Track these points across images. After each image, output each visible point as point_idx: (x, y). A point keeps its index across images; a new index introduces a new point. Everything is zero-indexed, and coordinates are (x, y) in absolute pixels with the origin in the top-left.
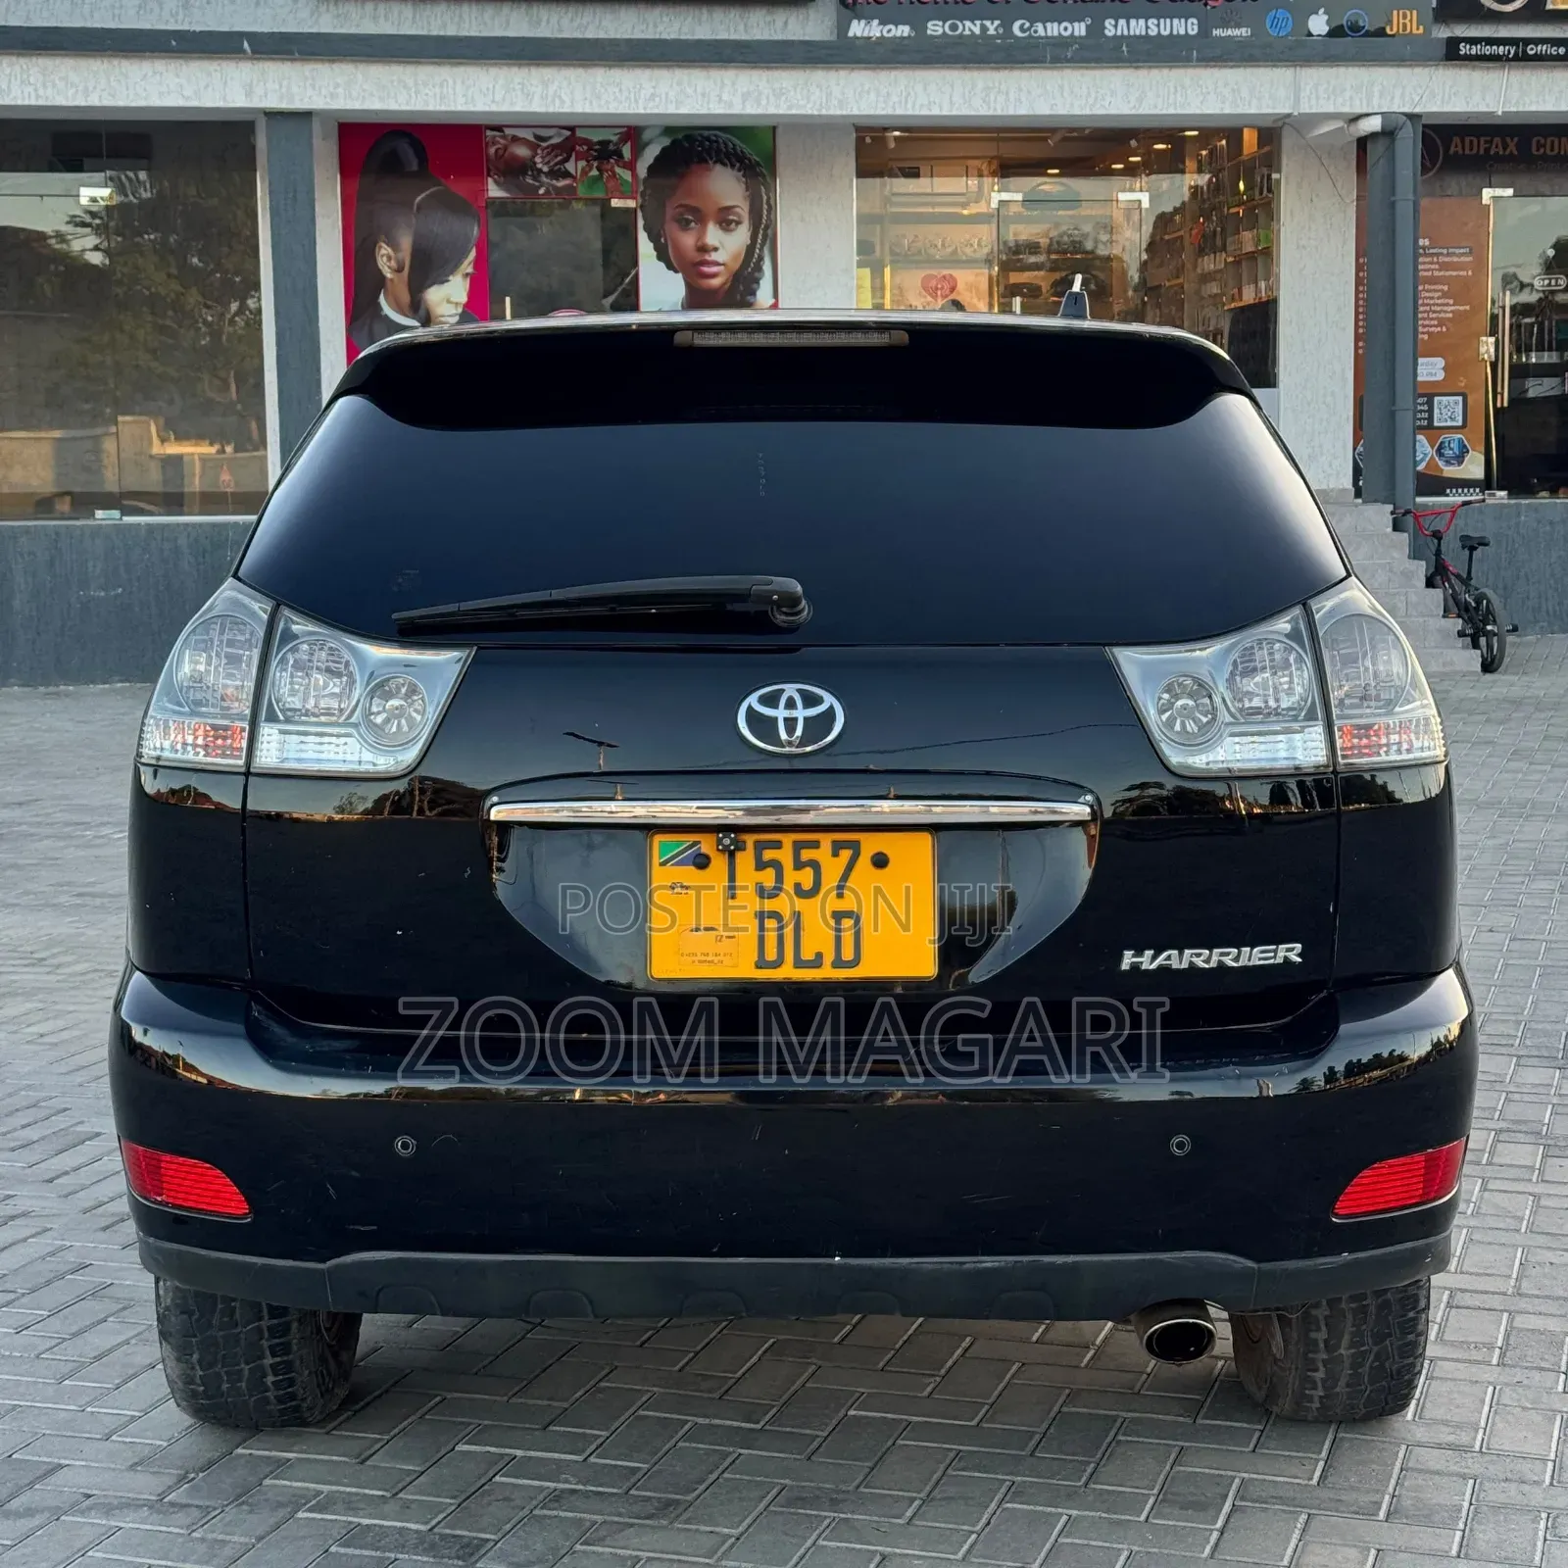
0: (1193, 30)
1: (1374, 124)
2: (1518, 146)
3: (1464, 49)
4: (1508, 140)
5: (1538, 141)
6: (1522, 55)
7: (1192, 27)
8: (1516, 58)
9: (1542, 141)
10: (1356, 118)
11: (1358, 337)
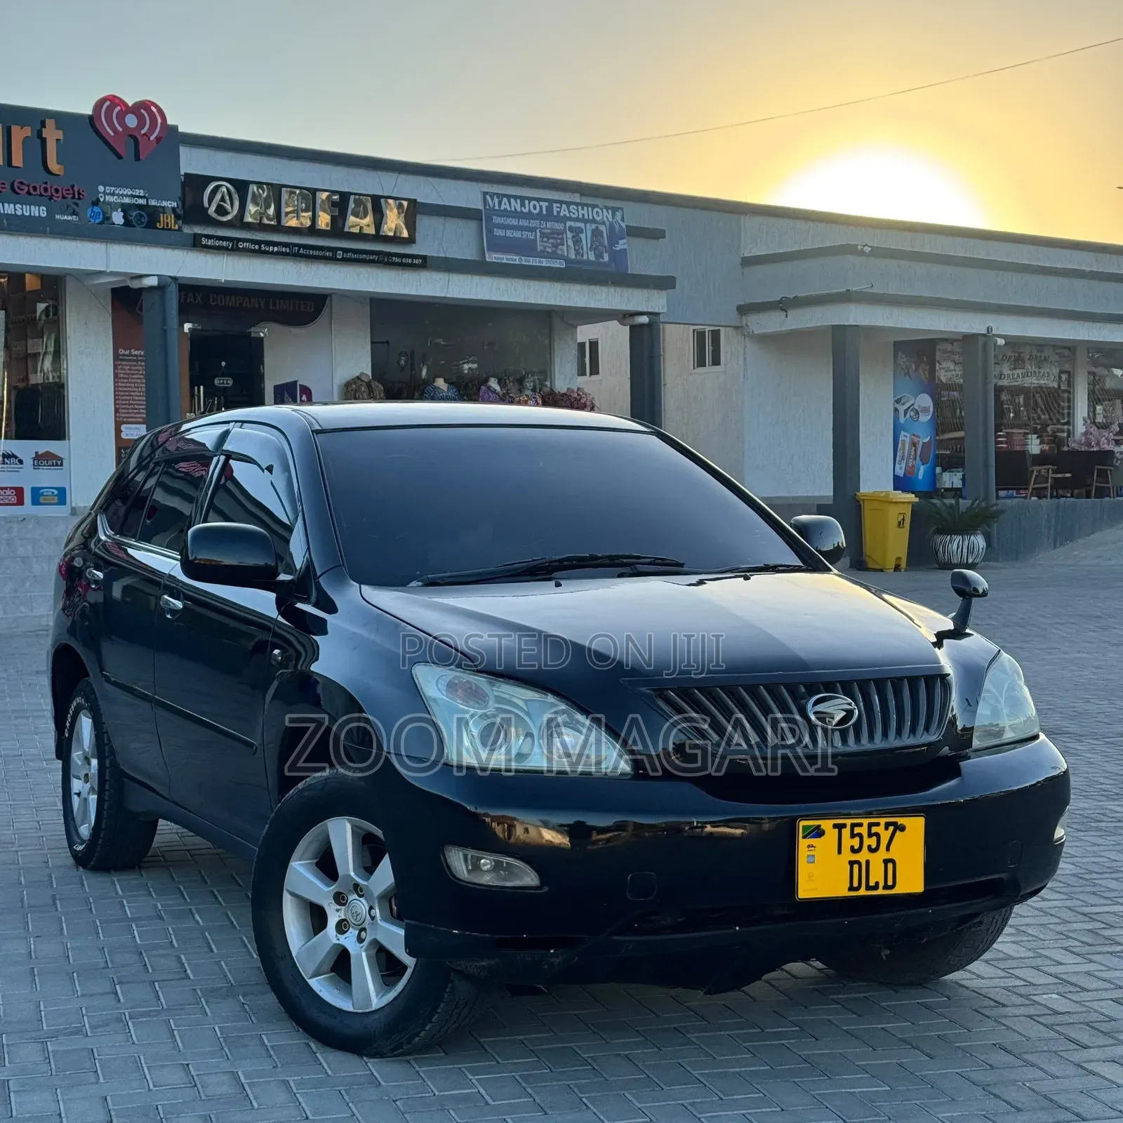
0: (44, 214)
1: (153, 282)
2: (202, 299)
3: (204, 241)
4: (197, 295)
5: (213, 297)
6: (233, 248)
7: (42, 212)
8: (232, 249)
9: (215, 297)
10: (141, 277)
11: (116, 411)
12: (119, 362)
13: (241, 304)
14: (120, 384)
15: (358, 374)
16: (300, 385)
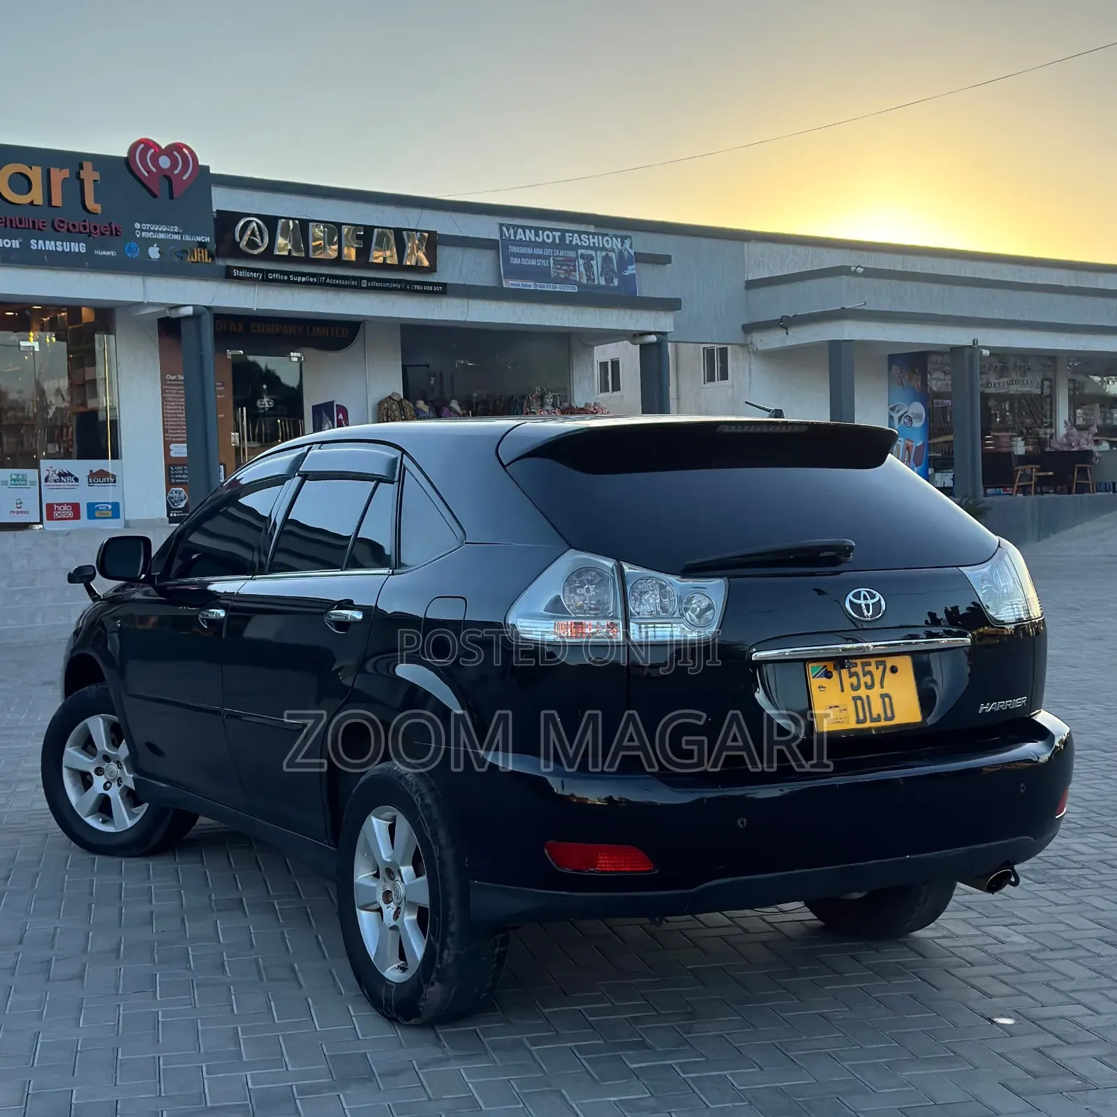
0: (83, 250)
2: (244, 327)
3: (236, 273)
4: (239, 324)
7: (81, 248)
8: (263, 280)
9: (256, 325)
10: (177, 307)
12: (167, 387)
13: (280, 331)
14: (168, 407)
16: (337, 405)
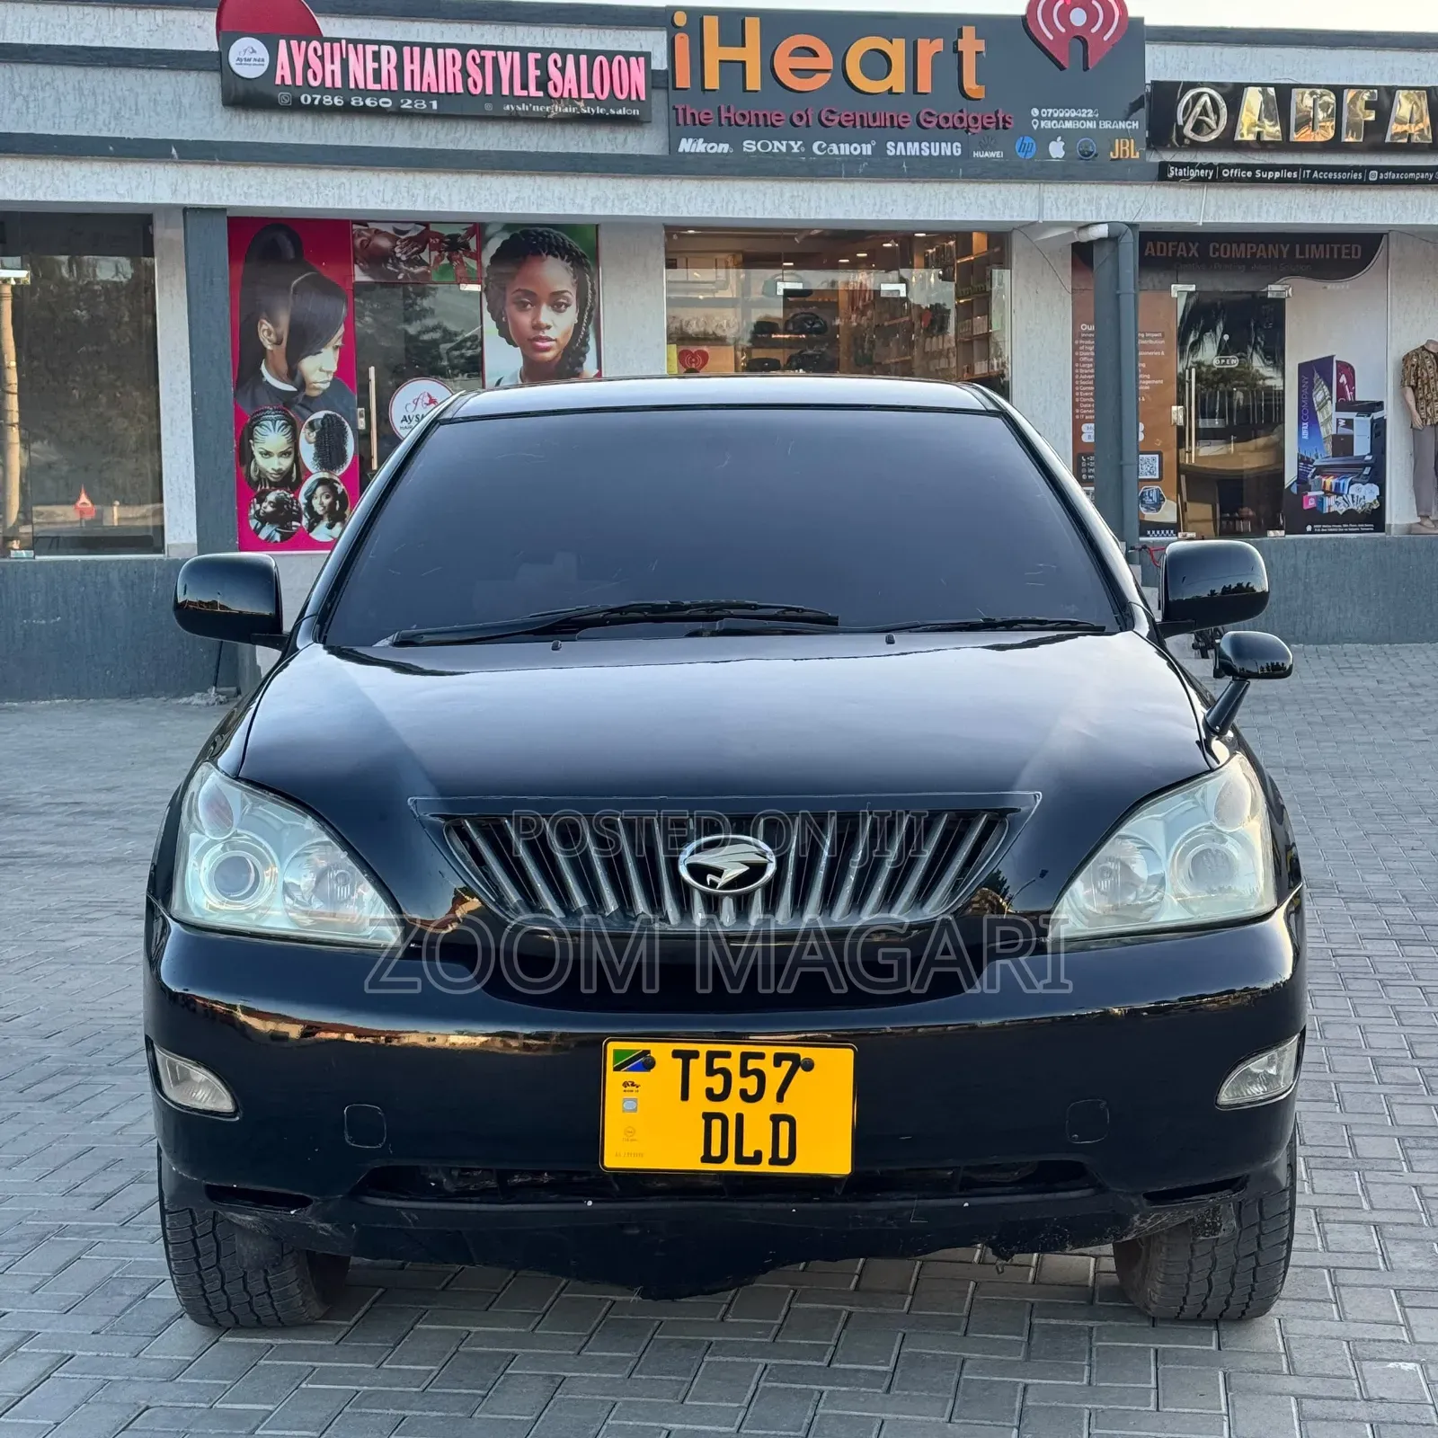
0: (957, 153)
1: (1102, 231)
2: (1198, 250)
3: (1173, 171)
4: (1191, 245)
5: (1214, 247)
6: (1216, 177)
7: (956, 149)
8: (1214, 180)
9: (1217, 246)
10: (1087, 226)
11: (1075, 405)
12: (1081, 342)
13: (1254, 255)
14: (1082, 371)
15: (1423, 343)
16: (1337, 362)
